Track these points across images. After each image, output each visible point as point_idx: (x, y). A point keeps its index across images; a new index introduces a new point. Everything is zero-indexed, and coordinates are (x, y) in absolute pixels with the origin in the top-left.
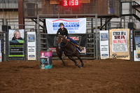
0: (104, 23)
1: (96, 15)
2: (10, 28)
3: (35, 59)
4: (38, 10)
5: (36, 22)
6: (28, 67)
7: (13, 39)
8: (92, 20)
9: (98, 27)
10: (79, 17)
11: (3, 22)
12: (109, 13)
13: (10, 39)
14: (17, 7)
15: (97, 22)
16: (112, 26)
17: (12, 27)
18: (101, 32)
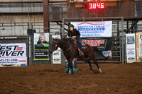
0: (130, 26)
1: (122, 18)
2: (35, 31)
3: (59, 62)
4: (63, 13)
5: (61, 25)
6: (53, 71)
7: (38, 43)
8: (118, 23)
9: (125, 31)
10: (104, 20)
11: (28, 25)
12: (136, 16)
13: (35, 43)
14: (42, 11)
15: (123, 25)
16: (139, 29)
17: (37, 31)
18: (127, 35)
